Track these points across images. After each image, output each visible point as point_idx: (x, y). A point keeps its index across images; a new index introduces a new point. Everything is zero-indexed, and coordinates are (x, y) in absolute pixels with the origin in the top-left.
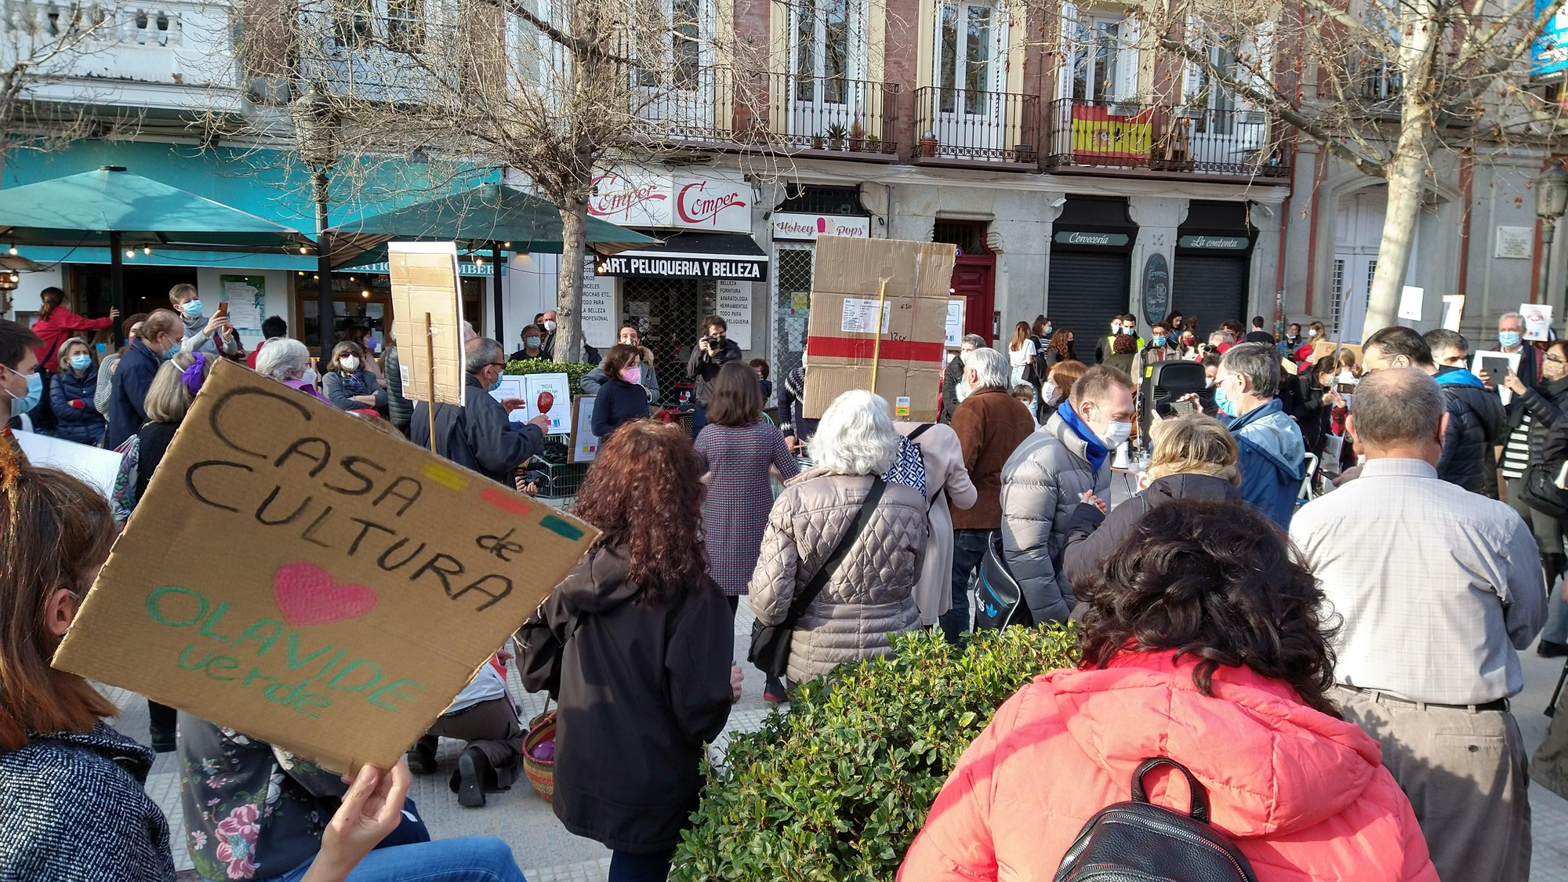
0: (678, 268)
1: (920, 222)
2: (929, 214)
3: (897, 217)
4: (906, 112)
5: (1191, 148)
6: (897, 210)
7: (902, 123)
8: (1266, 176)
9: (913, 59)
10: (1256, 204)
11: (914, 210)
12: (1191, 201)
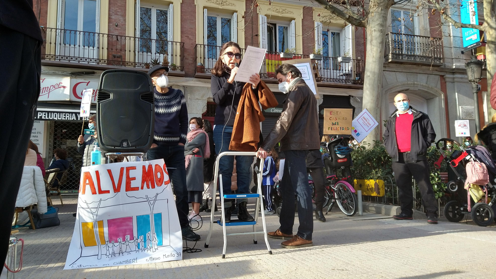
0: (64, 116)
1: (200, 102)
2: (204, 99)
3: (189, 100)
4: (192, 56)
5: (320, 73)
6: (189, 97)
7: (190, 60)
8: (354, 84)
9: (194, 35)
10: (353, 97)
11: (197, 97)
12: (324, 95)
